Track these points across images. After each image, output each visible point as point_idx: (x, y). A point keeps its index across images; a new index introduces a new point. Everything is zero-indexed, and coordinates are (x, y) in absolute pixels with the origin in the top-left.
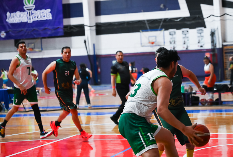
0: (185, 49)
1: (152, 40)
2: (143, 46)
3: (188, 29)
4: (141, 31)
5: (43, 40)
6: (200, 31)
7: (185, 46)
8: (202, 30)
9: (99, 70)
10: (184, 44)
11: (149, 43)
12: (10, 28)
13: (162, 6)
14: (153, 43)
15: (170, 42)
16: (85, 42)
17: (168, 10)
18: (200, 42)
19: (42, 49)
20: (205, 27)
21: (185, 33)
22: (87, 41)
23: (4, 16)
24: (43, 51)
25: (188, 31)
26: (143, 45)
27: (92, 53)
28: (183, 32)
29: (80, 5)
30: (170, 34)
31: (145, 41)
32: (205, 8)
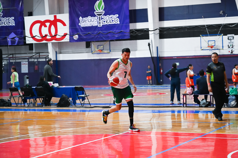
1: (212, 43)
2: (202, 50)
4: (201, 35)
5: (111, 42)
9: (162, 71)
11: (208, 46)
12: (82, 31)
13: (221, 12)
14: (212, 47)
15: (228, 46)
16: (149, 45)
17: (227, 16)
19: (110, 51)
22: (151, 44)
23: (77, 20)
24: (111, 53)
27: (155, 55)
29: (145, 11)
30: (228, 39)
31: (205, 45)
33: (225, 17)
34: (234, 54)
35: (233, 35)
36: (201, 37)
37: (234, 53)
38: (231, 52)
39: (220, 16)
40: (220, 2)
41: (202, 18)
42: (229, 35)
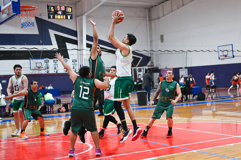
0: (55, 73)
1: (38, 65)
4: (30, 58)
7: (56, 70)
8: (66, 60)
10: (55, 69)
14: (39, 68)
15: (45, 67)
17: (44, 45)
20: (69, 58)
21: (55, 61)
25: (57, 60)
28: (54, 61)
30: (45, 62)
31: (33, 66)
32: (69, 46)
33: (43, 45)
34: (49, 74)
35: (49, 59)
36: (30, 60)
37: (49, 72)
38: (47, 72)
39: (39, 44)
40: (38, 34)
41: (25, 45)
42: (46, 59)
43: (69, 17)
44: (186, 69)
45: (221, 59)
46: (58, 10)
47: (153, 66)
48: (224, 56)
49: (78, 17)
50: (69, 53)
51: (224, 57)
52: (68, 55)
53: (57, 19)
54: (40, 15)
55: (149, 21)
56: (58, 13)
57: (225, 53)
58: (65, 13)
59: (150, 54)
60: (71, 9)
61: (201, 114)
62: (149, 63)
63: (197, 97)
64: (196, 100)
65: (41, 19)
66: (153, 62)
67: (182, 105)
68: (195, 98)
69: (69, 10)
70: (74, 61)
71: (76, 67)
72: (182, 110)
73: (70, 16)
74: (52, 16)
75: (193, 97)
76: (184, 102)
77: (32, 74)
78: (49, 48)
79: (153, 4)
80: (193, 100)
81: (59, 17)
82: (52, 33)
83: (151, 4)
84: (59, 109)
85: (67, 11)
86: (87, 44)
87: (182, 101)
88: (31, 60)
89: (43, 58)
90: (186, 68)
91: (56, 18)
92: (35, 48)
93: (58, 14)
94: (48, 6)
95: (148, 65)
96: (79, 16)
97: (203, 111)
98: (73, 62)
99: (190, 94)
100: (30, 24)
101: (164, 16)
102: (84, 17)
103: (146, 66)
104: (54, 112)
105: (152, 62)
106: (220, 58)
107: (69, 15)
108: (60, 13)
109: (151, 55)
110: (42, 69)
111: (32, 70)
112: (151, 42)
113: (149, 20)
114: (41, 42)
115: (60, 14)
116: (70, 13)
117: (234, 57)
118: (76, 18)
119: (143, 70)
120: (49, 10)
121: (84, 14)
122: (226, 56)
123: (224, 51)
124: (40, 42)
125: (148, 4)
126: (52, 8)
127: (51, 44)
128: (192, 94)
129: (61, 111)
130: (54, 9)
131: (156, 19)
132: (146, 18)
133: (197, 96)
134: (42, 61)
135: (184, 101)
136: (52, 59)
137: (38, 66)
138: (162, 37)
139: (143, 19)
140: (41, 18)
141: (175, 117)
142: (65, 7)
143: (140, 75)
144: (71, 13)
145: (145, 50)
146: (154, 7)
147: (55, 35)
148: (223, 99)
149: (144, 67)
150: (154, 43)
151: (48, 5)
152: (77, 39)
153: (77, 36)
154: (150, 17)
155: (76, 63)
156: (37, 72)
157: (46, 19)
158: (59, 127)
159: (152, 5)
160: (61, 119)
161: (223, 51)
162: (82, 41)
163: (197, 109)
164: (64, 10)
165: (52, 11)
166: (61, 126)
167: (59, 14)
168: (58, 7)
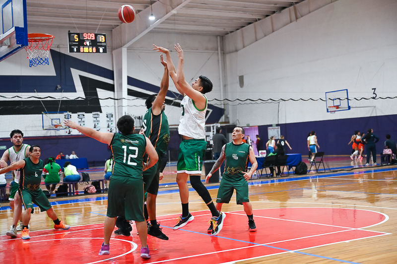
0: (80, 134)
3: (84, 113)
4: (43, 112)
6: (96, 116)
8: (97, 114)
14: (56, 126)
17: (64, 92)
18: (96, 127)
20: (101, 112)
21: (81, 117)
25: (84, 115)
26: (45, 128)
28: (79, 115)
30: (65, 118)
31: (47, 124)
32: (101, 93)
33: (61, 92)
34: (72, 135)
35: (70, 113)
36: (42, 114)
37: (72, 133)
38: (68, 132)
39: (56, 90)
40: (55, 75)
41: (35, 92)
42: (66, 113)
43: (101, 50)
44: (277, 127)
45: (331, 112)
46: (85, 39)
47: (229, 122)
48: (334, 106)
49: (114, 49)
50: (101, 105)
51: (335, 109)
52: (100, 107)
53: (83, 52)
54: (58, 47)
55: (221, 55)
56: (85, 43)
57: (337, 103)
58: (94, 43)
59: (224, 104)
60: (104, 37)
61: (301, 196)
62: (223, 119)
63: (294, 170)
64: (294, 174)
65: (60, 53)
66: (229, 116)
67: (273, 181)
68: (291, 170)
69: (101, 39)
70: (109, 116)
71: (112, 125)
72: (272, 190)
73: (104, 48)
74: (75, 49)
75: (289, 169)
76: (275, 177)
77: (46, 135)
78: (71, 96)
79: (228, 30)
80: (288, 174)
81: (86, 50)
82: (76, 74)
83: (224, 29)
84: (86, 189)
85: (98, 41)
86: (129, 90)
87: (272, 176)
88: (44, 115)
89: (62, 111)
90: (277, 125)
91: (81, 51)
92: (50, 97)
93: (84, 46)
94: (70, 34)
95: (220, 121)
96: (117, 48)
97: (304, 190)
98: (107, 117)
99: (284, 165)
100: (42, 62)
101: (244, 47)
102: (124, 50)
103: (217, 123)
104: (79, 194)
105: (227, 117)
106: (329, 111)
107: (101, 46)
108: (88, 43)
109: (224, 107)
110: (61, 128)
111: (46, 129)
112: (225, 86)
113: (221, 53)
114: (59, 87)
115: (88, 45)
116: (103, 44)
117: (349, 108)
118: (112, 52)
119: (213, 129)
120: (71, 40)
121: (124, 45)
122: (337, 107)
123: (336, 99)
124: (57, 87)
125: (220, 30)
126: (76, 36)
127: (75, 91)
128: (286, 165)
129: (89, 191)
130: (79, 37)
131: (233, 52)
132: (218, 50)
133: (294, 168)
134: (61, 116)
135: (275, 175)
136: (76, 113)
137: (54, 123)
138: (241, 80)
139: (213, 51)
140: (59, 51)
141: (262, 200)
142: (96, 35)
143: (209, 136)
144: (105, 44)
145: (215, 99)
146: (230, 34)
147: (80, 76)
148: (334, 171)
149: (215, 124)
150: (229, 88)
151: (69, 31)
152: (114, 82)
153: (113, 79)
154: (223, 49)
155: (112, 119)
156: (52, 133)
157: (68, 53)
158: (86, 217)
159: (226, 30)
160: (90, 204)
161: (333, 100)
162: (121, 85)
163: (294, 188)
164: (94, 39)
165: (76, 41)
166: (90, 215)
167: (86, 45)
168: (84, 34)
